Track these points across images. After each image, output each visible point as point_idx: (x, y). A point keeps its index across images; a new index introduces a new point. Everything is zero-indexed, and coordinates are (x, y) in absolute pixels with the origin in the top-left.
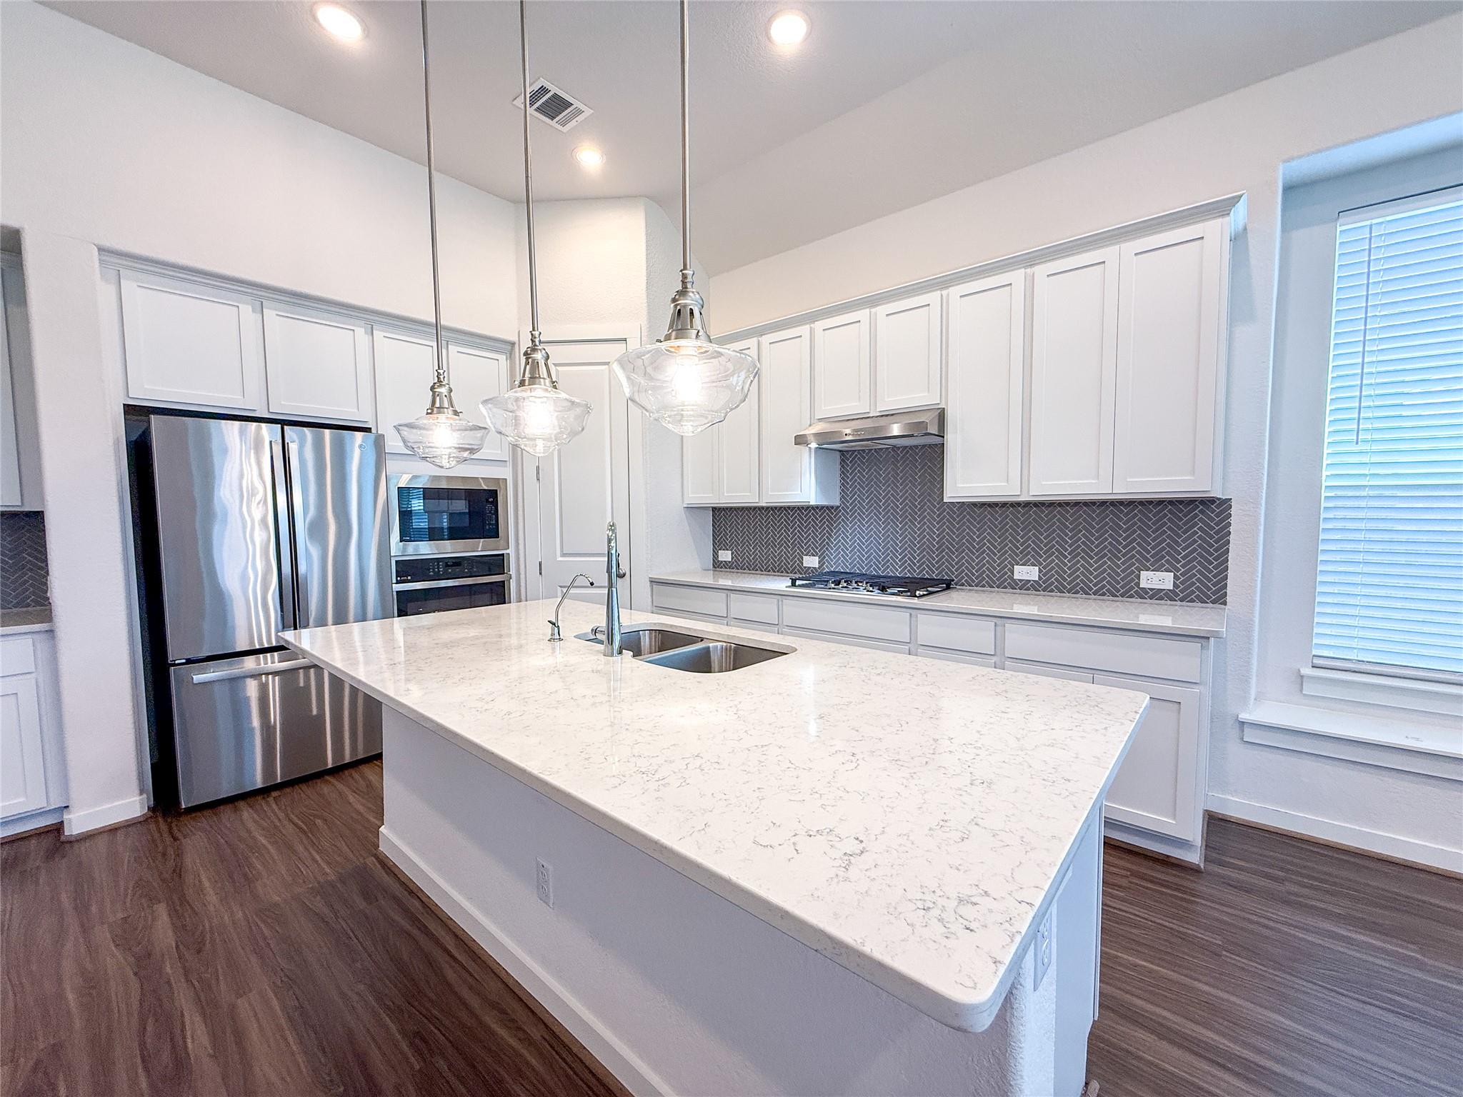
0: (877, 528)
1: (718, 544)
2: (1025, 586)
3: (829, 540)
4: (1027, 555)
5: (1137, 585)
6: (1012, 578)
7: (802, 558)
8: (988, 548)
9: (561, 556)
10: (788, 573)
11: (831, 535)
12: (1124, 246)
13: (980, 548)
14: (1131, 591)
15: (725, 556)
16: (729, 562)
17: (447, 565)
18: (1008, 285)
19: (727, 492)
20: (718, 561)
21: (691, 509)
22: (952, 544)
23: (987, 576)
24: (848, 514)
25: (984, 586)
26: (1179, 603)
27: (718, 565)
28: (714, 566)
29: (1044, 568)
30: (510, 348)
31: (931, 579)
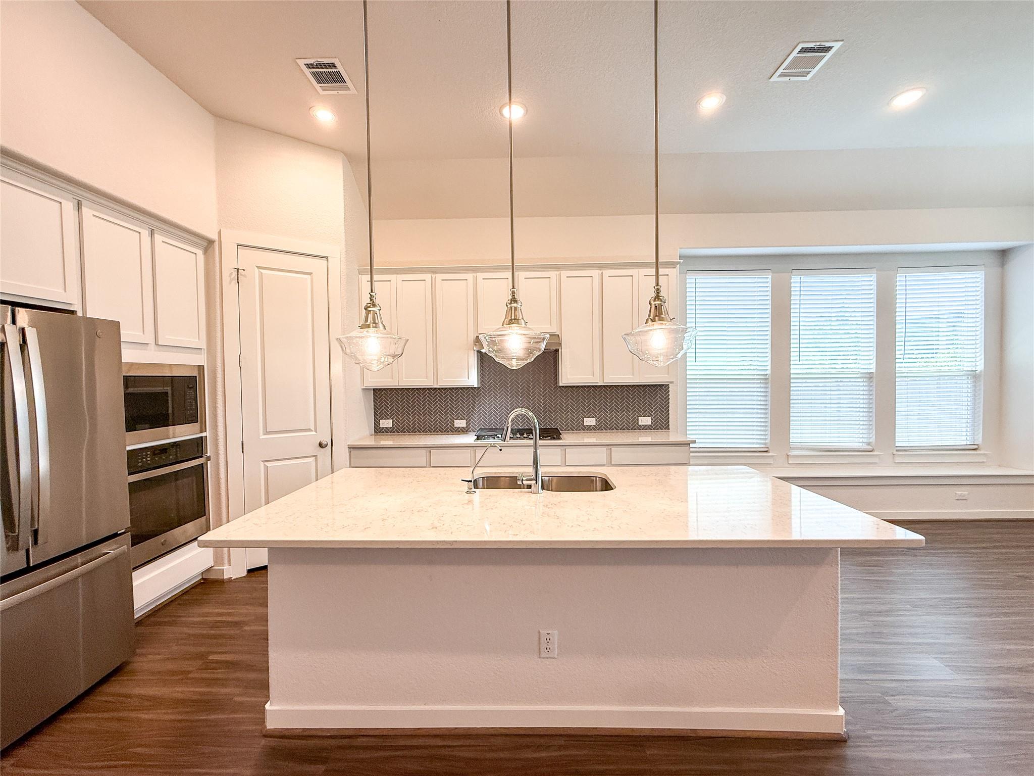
0: (506, 401)
1: (379, 414)
2: (589, 428)
3: (474, 409)
4: (590, 412)
5: (638, 423)
6: (583, 425)
7: (454, 422)
8: (570, 409)
9: (264, 434)
10: (442, 432)
11: (474, 406)
12: (640, 270)
13: (567, 410)
14: (635, 427)
15: (386, 423)
16: (390, 428)
17: (154, 454)
18: (590, 276)
19: (405, 378)
20: (380, 428)
21: (366, 390)
22: (551, 408)
23: (571, 424)
24: (486, 392)
25: (569, 430)
26: (653, 430)
27: (378, 430)
28: (375, 432)
29: (598, 418)
30: (206, 244)
31: (551, 428)
